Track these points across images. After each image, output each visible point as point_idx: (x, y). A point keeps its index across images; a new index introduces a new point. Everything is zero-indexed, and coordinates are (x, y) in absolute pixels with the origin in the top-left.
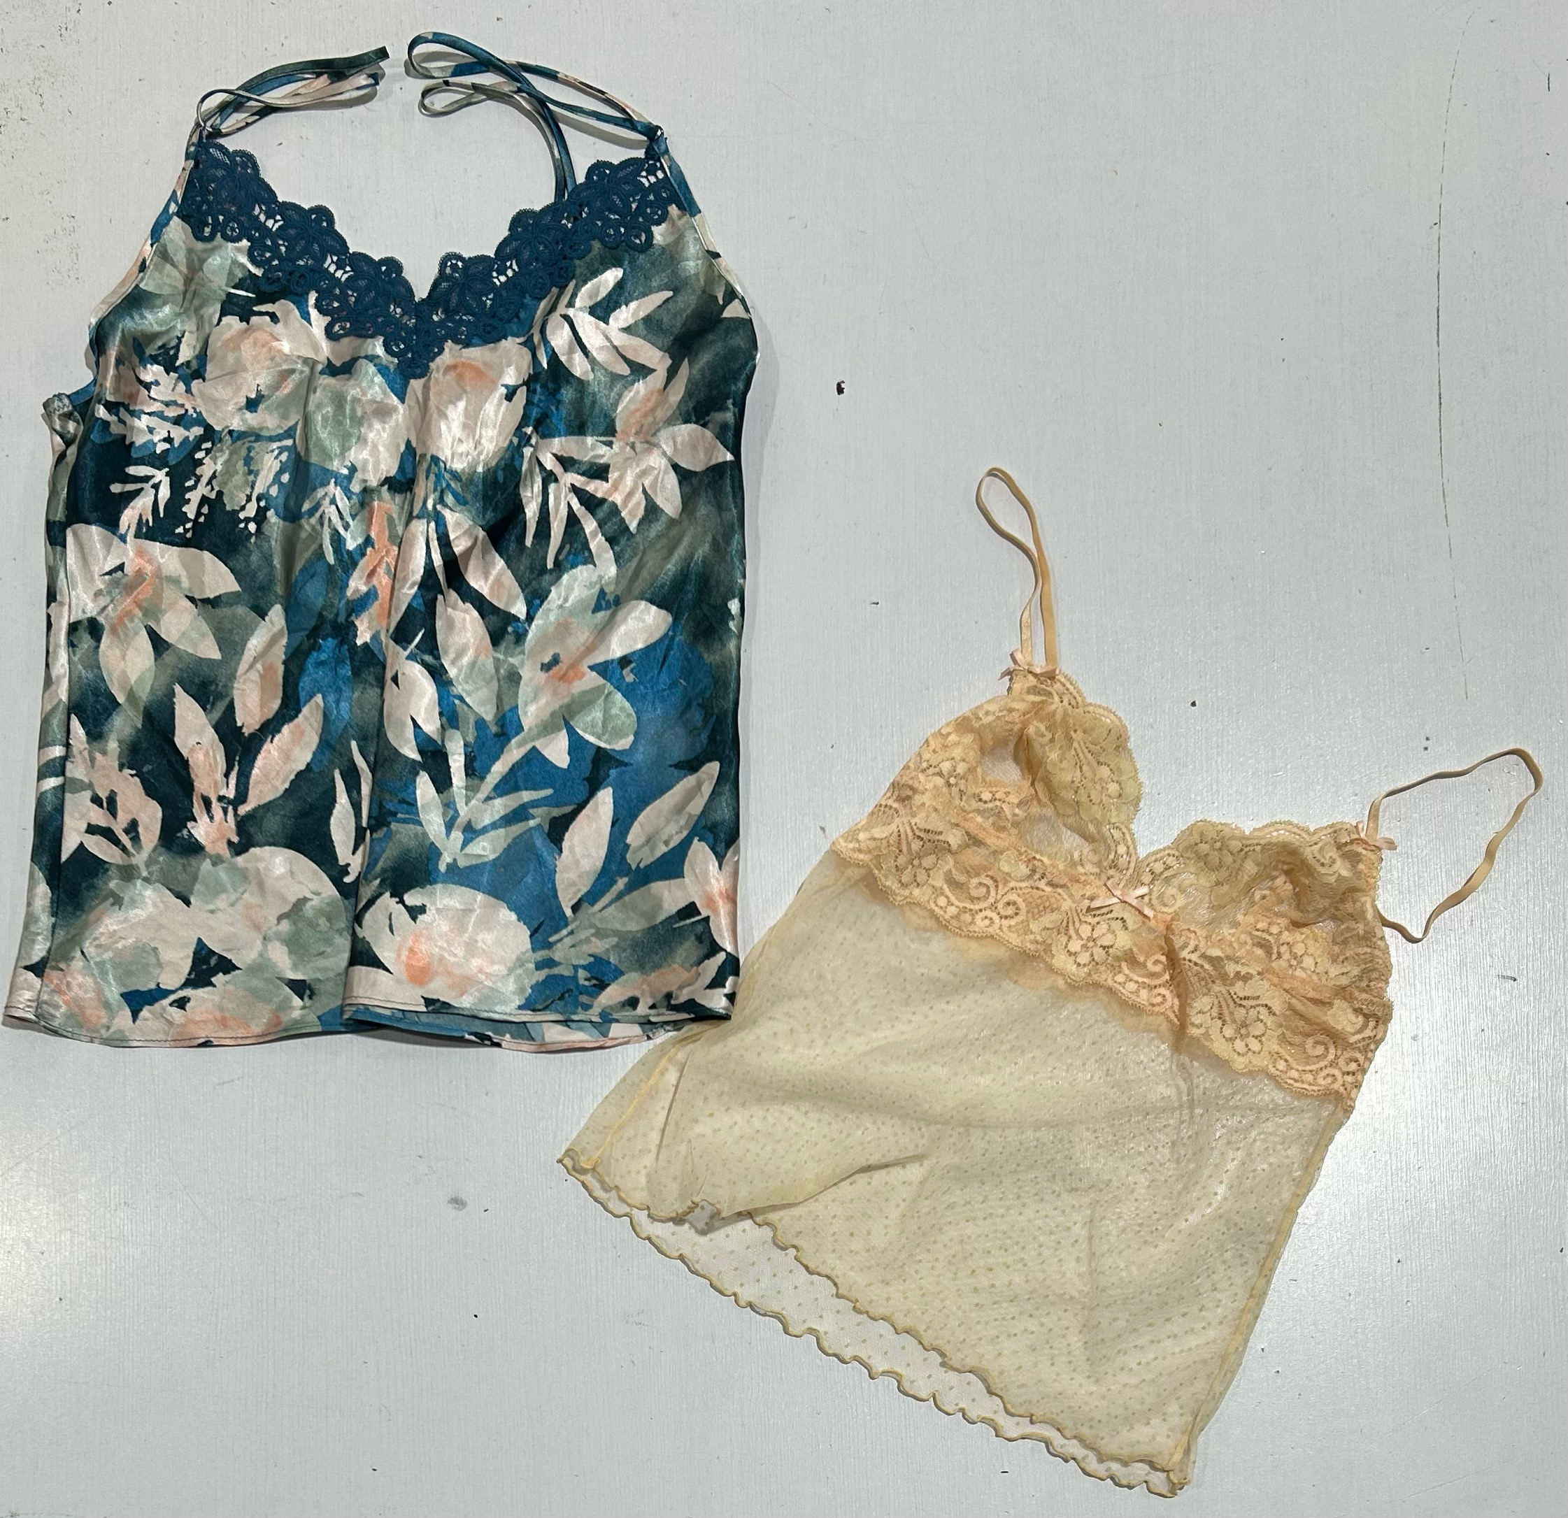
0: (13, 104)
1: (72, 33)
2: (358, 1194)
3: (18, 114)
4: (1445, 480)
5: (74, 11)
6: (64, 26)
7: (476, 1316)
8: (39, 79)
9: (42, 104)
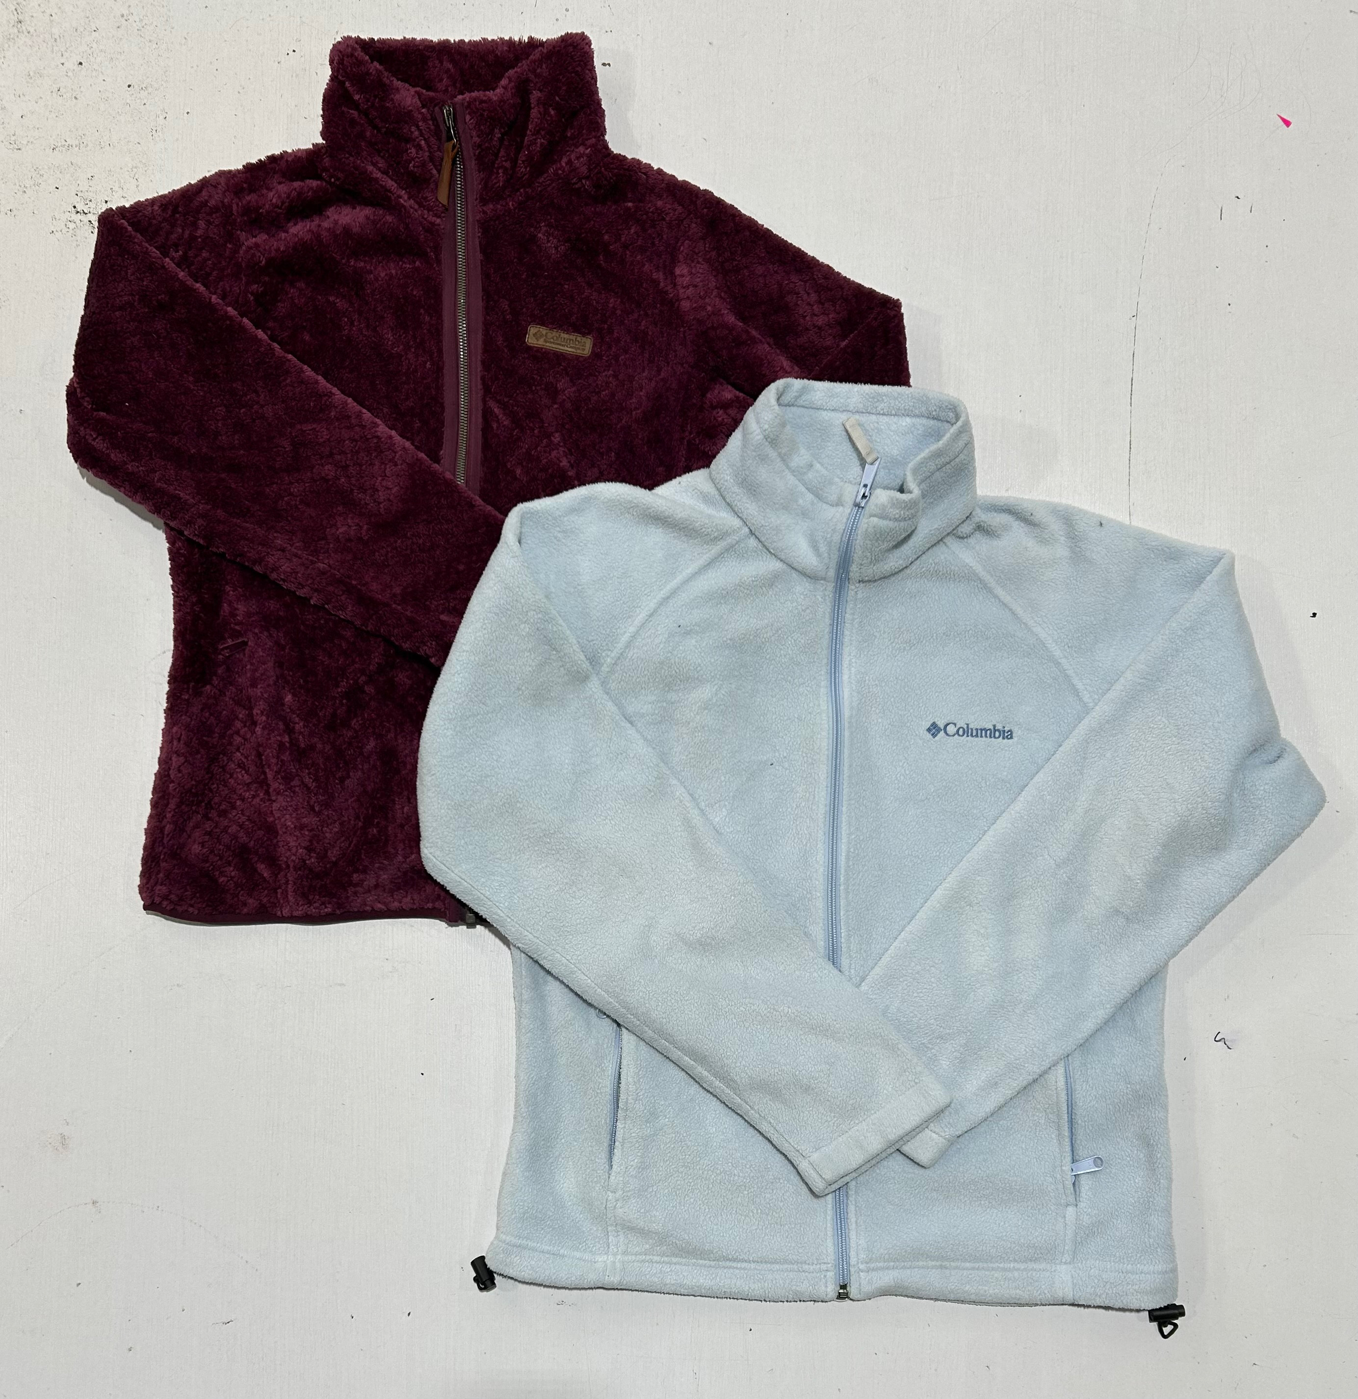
0: (117, 185)
1: (160, 134)
3: (120, 193)
4: (1131, 504)
5: (162, 117)
6: (154, 129)
7: (422, 1074)
8: (136, 168)
9: (137, 186)
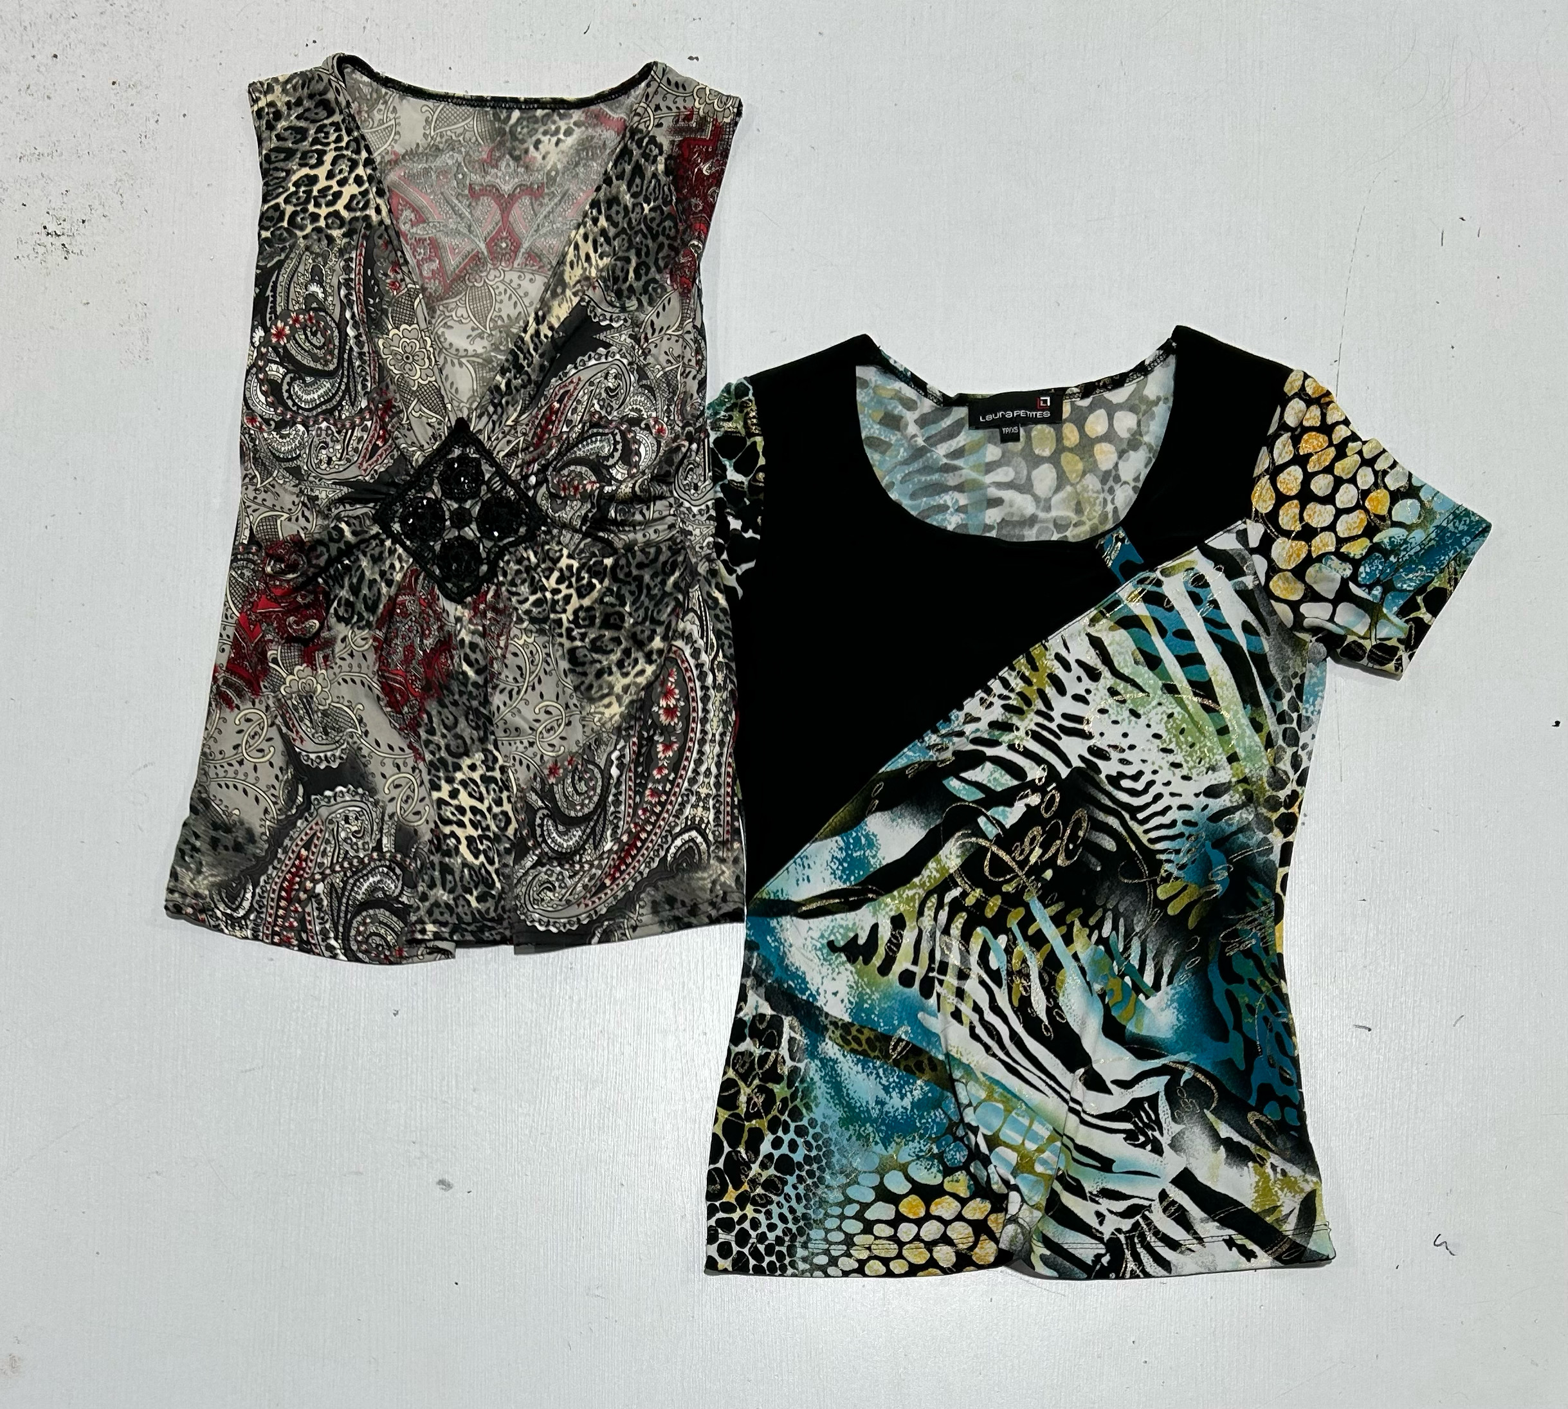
0: (97, 202)
1: (150, 140)
2: (358, 1173)
3: (100, 211)
5: (152, 121)
6: (143, 134)
7: (456, 1283)
8: (120, 181)
9: (122, 203)
